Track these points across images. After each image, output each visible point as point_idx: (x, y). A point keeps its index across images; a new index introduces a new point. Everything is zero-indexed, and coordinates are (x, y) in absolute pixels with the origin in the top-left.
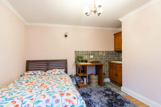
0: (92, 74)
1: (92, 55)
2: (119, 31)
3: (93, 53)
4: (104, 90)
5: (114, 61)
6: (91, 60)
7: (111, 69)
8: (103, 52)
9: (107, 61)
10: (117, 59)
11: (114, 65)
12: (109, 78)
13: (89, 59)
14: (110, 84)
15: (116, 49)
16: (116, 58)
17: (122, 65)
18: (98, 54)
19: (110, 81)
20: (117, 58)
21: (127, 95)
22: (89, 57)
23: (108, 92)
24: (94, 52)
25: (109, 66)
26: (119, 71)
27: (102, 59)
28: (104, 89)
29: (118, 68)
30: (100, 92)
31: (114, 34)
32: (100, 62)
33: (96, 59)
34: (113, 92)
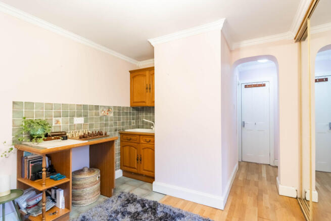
0: (80, 171)
1: (80, 116)
2: (139, 67)
3: (83, 111)
4: (123, 206)
5: (130, 128)
6: (77, 129)
7: (125, 147)
8: (109, 109)
9: (116, 130)
10: (135, 125)
11: (133, 138)
12: (121, 169)
13: (72, 126)
14: (124, 183)
15: (134, 102)
16: (134, 123)
17: (154, 136)
18: (97, 114)
19: (123, 176)
20: (134, 121)
21: (167, 197)
22: (71, 121)
23: (132, 208)
24: (85, 107)
25: (121, 141)
26: (146, 150)
27: (106, 125)
28: (119, 202)
29: (142, 143)
30: (113, 215)
31: (131, 72)
32: (106, 134)
33: (91, 126)
34: (143, 203)
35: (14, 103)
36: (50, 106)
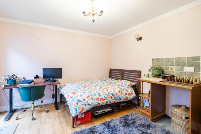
1: (191, 66)
3: (194, 62)
13: (183, 73)
35: (153, 59)
36: (167, 60)
